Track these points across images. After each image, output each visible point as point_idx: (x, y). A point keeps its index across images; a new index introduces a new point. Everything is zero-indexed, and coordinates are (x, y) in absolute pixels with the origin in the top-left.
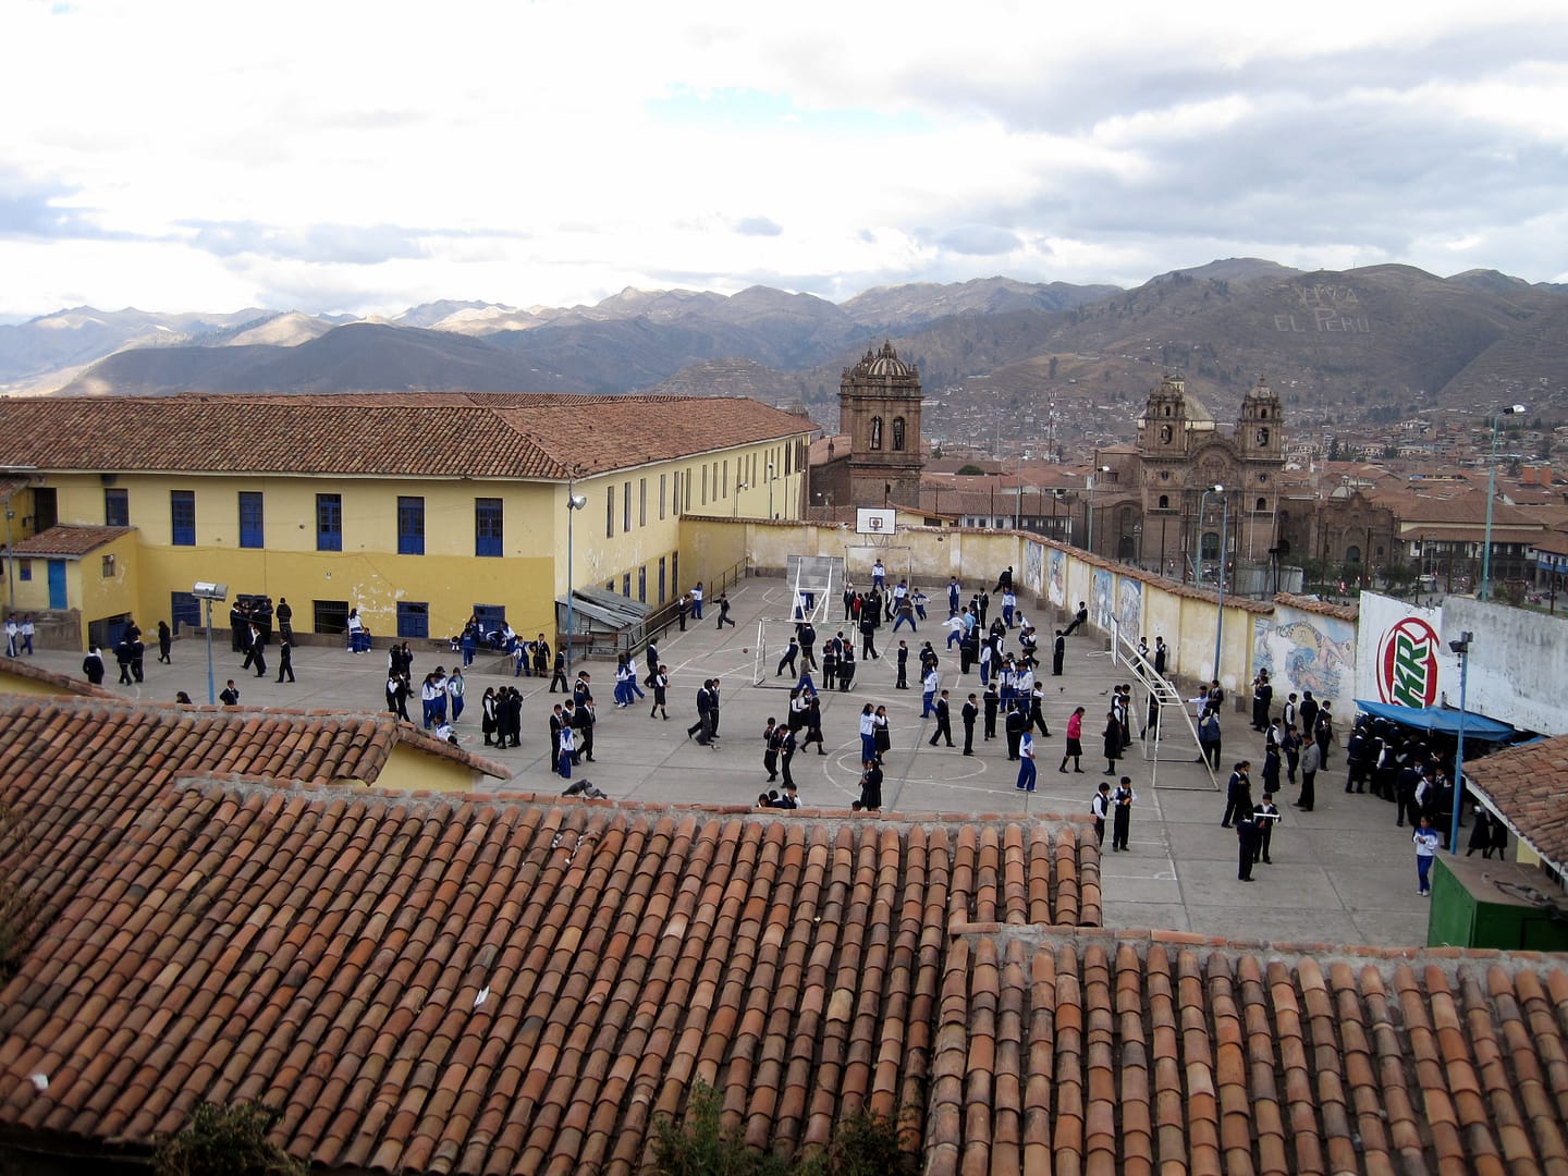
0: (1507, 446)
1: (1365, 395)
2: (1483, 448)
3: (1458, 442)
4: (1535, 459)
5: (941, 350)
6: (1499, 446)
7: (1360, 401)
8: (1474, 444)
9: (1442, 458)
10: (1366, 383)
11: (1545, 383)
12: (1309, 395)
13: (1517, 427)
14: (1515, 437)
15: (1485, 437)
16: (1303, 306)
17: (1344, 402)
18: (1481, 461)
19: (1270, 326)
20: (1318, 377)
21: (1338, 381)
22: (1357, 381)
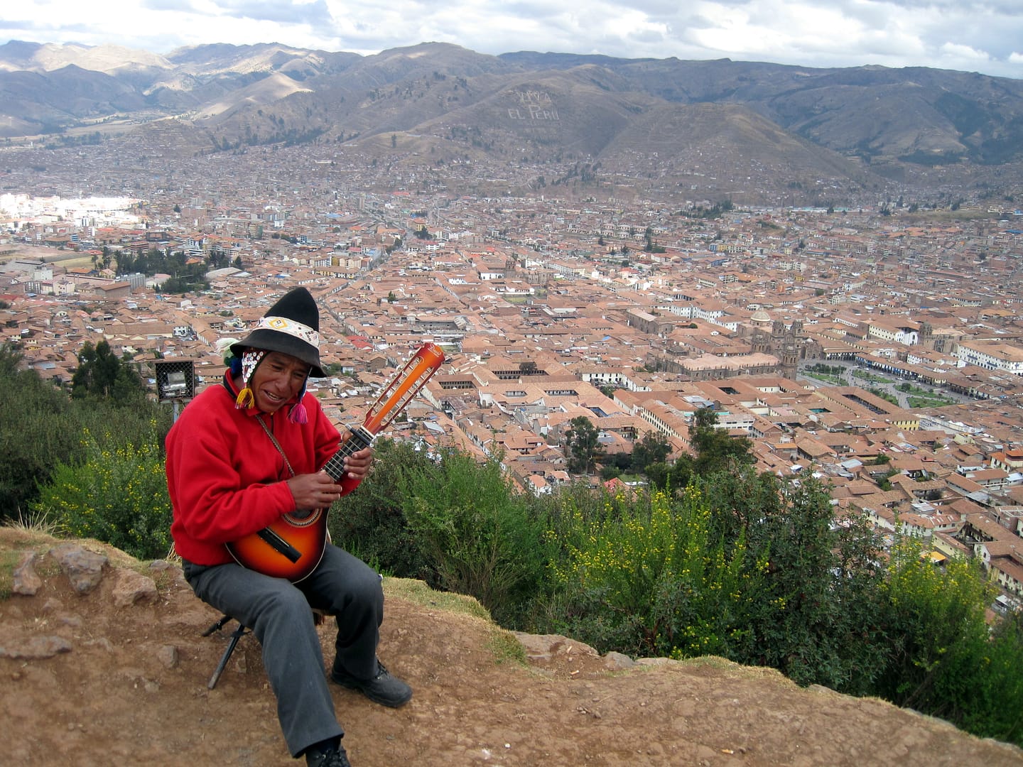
1: (561, 157)
5: (292, 114)
8: (684, 227)
10: (560, 150)
12: (532, 157)
16: (523, 104)
19: (506, 116)
20: (535, 146)
21: (546, 149)
22: (555, 148)
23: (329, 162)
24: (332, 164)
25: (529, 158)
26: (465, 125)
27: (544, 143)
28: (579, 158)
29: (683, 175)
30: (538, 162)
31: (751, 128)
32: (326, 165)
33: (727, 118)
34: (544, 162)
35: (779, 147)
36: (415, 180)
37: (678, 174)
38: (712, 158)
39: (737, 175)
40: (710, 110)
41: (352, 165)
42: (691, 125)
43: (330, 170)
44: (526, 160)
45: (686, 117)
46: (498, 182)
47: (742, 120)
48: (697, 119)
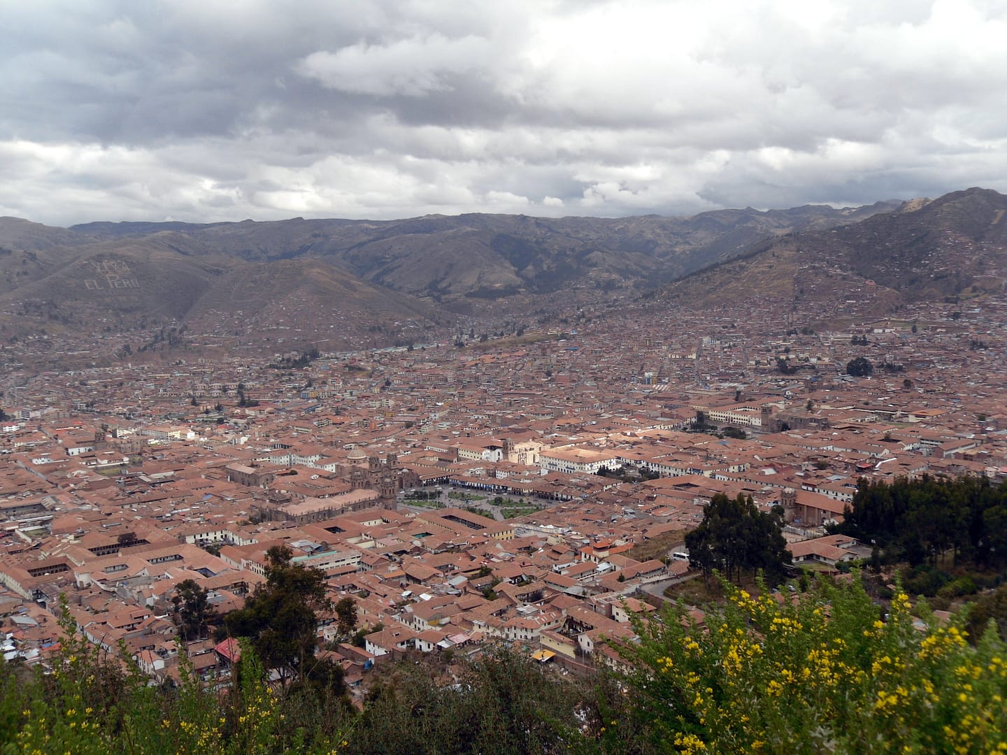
1: (145, 323)
7: (143, 327)
10: (144, 316)
11: (242, 314)
16: (99, 274)
19: (83, 287)
20: (117, 315)
25: (112, 327)
26: (38, 300)
27: (126, 311)
28: (163, 323)
29: (269, 330)
30: (122, 330)
31: (328, 280)
33: (305, 273)
34: (128, 330)
35: (357, 296)
37: (264, 329)
38: (295, 311)
39: (320, 324)
40: (288, 266)
42: (272, 282)
44: (109, 330)
45: (266, 274)
46: (81, 354)
47: (319, 273)
48: (277, 276)
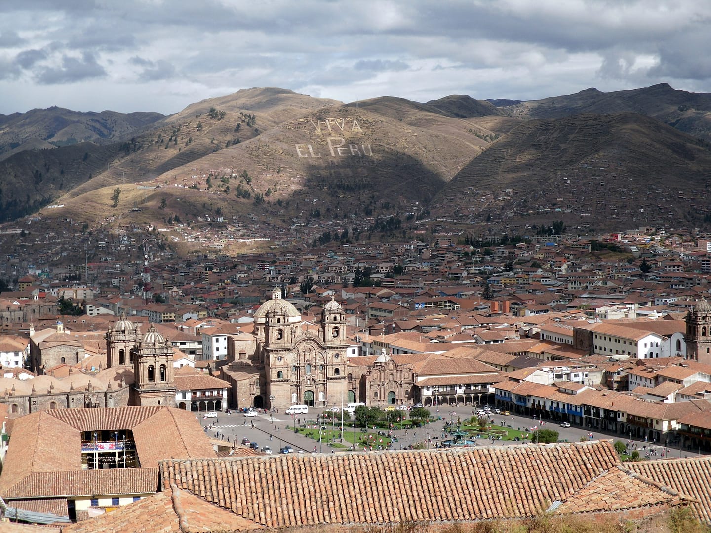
0: (482, 261)
1: (371, 208)
2: (466, 263)
3: (447, 259)
4: (503, 271)
6: (476, 261)
7: (368, 213)
8: (459, 260)
9: (435, 272)
10: (373, 197)
11: (511, 194)
12: (328, 210)
13: (489, 244)
14: (488, 253)
15: (466, 254)
16: (318, 136)
17: (356, 214)
18: (465, 274)
19: (293, 154)
20: (334, 195)
21: (350, 198)
22: (365, 196)
23: (19, 231)
24: (23, 234)
25: (323, 211)
26: (228, 171)
27: (348, 189)
28: (400, 207)
29: (538, 213)
30: (336, 217)
31: (648, 140)
32: (13, 236)
33: (613, 130)
34: (345, 216)
36: (126, 246)
37: (531, 212)
38: (584, 184)
39: (624, 207)
40: (591, 122)
41: (52, 234)
42: (563, 146)
43: (19, 242)
44: (317, 215)
45: (555, 135)
46: (256, 242)
47: (634, 130)
48: (571, 136)
